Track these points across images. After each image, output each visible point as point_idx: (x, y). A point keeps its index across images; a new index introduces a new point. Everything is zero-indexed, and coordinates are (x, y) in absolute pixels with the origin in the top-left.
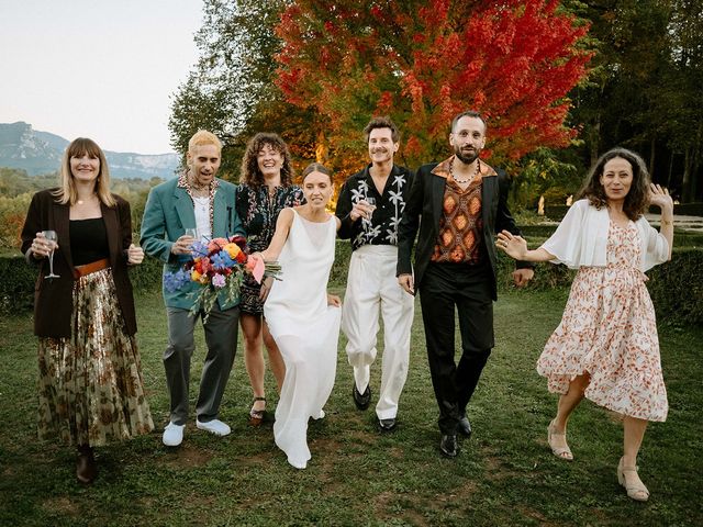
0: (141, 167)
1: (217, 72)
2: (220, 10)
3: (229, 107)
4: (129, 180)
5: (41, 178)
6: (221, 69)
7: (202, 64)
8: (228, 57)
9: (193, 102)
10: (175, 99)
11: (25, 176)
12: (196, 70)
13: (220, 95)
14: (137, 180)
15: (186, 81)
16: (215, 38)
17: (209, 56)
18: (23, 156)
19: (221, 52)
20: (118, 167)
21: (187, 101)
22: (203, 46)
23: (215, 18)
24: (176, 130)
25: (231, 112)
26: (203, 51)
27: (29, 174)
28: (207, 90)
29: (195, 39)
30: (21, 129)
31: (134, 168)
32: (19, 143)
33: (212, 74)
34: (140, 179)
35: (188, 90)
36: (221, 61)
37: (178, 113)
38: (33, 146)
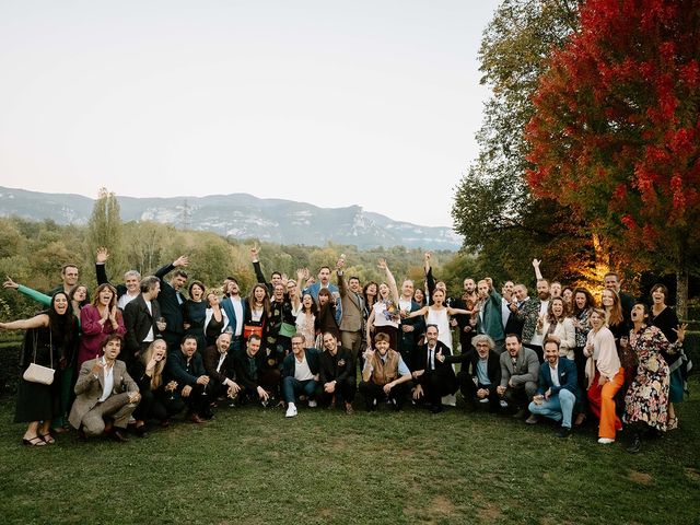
0: (451, 239)
1: (496, 163)
2: (498, 110)
3: (506, 193)
4: (440, 252)
5: (367, 252)
7: (482, 157)
8: (506, 149)
9: (474, 191)
10: (457, 190)
11: (355, 251)
12: (477, 163)
13: (497, 183)
14: (447, 252)
15: (467, 174)
16: (493, 134)
17: (489, 149)
18: (355, 234)
19: (500, 145)
20: (430, 240)
21: (468, 191)
22: (483, 142)
23: (494, 117)
24: (459, 216)
26: (483, 147)
27: (359, 249)
28: (486, 179)
29: (476, 138)
30: (354, 211)
31: (445, 241)
32: (353, 223)
33: (491, 165)
34: (450, 252)
35: (469, 181)
36: (499, 152)
37: (460, 203)
38: (362, 225)
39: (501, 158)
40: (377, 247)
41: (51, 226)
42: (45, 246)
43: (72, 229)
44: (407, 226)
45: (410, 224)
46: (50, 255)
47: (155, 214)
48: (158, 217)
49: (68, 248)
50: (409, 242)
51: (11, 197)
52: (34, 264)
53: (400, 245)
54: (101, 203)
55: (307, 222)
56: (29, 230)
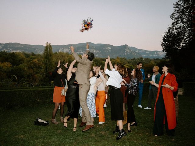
0: (159, 55)
2: (179, 6)
3: (182, 36)
4: (155, 59)
5: (130, 60)
7: (173, 24)
8: (182, 20)
9: (170, 36)
10: (164, 36)
11: (126, 59)
12: (171, 26)
13: (179, 33)
14: (157, 59)
16: (177, 15)
17: (175, 21)
18: (126, 54)
19: (180, 19)
20: (152, 55)
21: (168, 36)
22: (173, 19)
23: (177, 9)
26: (173, 20)
27: (127, 59)
28: (174, 32)
29: (171, 17)
30: (126, 46)
31: (156, 55)
32: (125, 50)
33: (176, 27)
35: (168, 33)
36: (180, 22)
37: (165, 40)
38: (128, 51)
39: (180, 24)
40: (133, 58)
41: (33, 54)
42: (32, 60)
43: (39, 55)
44: (143, 51)
45: (145, 50)
46: (33, 63)
47: (63, 50)
48: (64, 51)
49: (38, 61)
50: (144, 56)
51: (22, 46)
52: (29, 66)
53: (141, 57)
54: (47, 47)
55: (110, 51)
56: (27, 56)
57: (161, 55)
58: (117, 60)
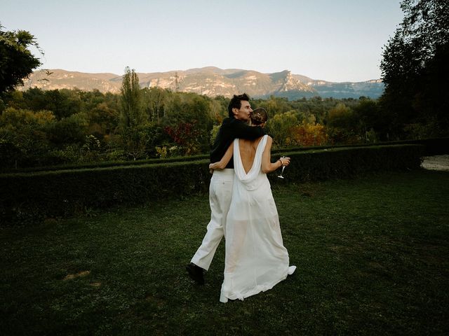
0: (353, 90)
1: (417, 25)
4: (345, 99)
5: (295, 102)
6: (420, 22)
7: (405, 23)
8: (425, 14)
10: (385, 49)
11: (287, 101)
12: (401, 27)
14: (350, 100)
15: (393, 36)
17: (411, 16)
18: (286, 90)
19: (420, 11)
20: (338, 92)
21: (393, 49)
22: (407, 10)
25: (425, 51)
26: (407, 13)
27: (289, 100)
29: (402, 6)
31: (348, 92)
32: (285, 82)
33: (412, 27)
34: (352, 99)
36: (419, 17)
38: (291, 84)
40: (301, 98)
41: (97, 93)
42: (96, 106)
43: (109, 94)
44: (322, 83)
46: (98, 111)
47: (158, 83)
48: (160, 85)
49: (109, 106)
50: (324, 95)
51: (72, 77)
52: (90, 117)
53: (318, 96)
54: (127, 77)
55: (254, 84)
56: (86, 96)
57: (358, 91)
58: (269, 102)
